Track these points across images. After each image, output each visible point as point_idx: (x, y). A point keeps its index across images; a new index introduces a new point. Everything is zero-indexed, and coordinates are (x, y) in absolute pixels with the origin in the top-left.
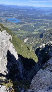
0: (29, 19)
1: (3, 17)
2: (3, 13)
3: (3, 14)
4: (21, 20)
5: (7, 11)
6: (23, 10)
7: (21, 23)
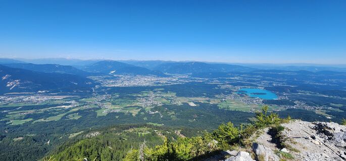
0: (308, 94)
1: (235, 85)
2: (236, 78)
3: (236, 80)
4: (280, 95)
5: (246, 75)
6: (286, 73)
7: (279, 103)
